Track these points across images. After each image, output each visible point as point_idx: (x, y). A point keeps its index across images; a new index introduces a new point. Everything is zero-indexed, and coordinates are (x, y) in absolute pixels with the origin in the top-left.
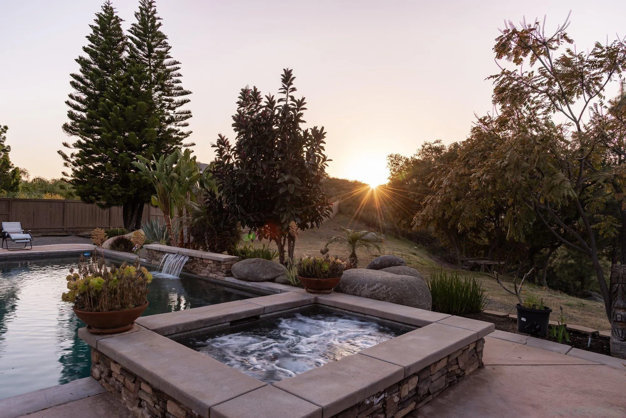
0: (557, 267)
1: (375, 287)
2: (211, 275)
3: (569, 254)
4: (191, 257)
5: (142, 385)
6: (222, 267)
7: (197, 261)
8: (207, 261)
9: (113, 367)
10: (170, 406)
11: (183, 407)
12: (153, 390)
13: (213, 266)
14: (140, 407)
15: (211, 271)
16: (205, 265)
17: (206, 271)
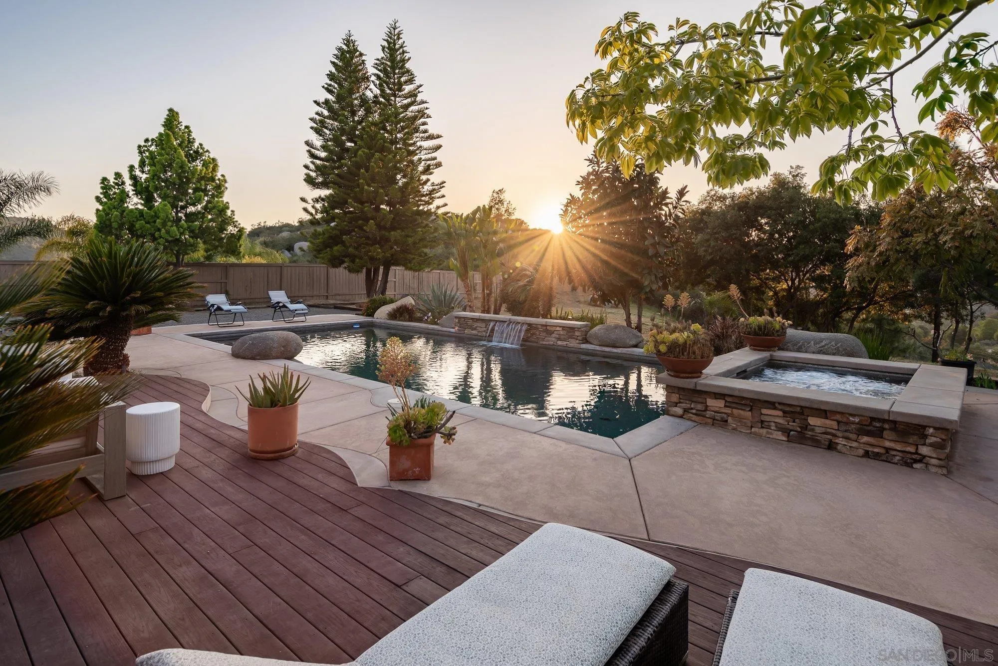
1: (823, 344)
2: (559, 343)
4: (530, 325)
5: (764, 411)
6: (577, 334)
7: (537, 329)
8: (553, 329)
9: (711, 402)
10: (812, 421)
11: (835, 418)
12: (784, 412)
13: (562, 333)
14: (762, 427)
15: (559, 339)
16: (550, 333)
17: (551, 339)
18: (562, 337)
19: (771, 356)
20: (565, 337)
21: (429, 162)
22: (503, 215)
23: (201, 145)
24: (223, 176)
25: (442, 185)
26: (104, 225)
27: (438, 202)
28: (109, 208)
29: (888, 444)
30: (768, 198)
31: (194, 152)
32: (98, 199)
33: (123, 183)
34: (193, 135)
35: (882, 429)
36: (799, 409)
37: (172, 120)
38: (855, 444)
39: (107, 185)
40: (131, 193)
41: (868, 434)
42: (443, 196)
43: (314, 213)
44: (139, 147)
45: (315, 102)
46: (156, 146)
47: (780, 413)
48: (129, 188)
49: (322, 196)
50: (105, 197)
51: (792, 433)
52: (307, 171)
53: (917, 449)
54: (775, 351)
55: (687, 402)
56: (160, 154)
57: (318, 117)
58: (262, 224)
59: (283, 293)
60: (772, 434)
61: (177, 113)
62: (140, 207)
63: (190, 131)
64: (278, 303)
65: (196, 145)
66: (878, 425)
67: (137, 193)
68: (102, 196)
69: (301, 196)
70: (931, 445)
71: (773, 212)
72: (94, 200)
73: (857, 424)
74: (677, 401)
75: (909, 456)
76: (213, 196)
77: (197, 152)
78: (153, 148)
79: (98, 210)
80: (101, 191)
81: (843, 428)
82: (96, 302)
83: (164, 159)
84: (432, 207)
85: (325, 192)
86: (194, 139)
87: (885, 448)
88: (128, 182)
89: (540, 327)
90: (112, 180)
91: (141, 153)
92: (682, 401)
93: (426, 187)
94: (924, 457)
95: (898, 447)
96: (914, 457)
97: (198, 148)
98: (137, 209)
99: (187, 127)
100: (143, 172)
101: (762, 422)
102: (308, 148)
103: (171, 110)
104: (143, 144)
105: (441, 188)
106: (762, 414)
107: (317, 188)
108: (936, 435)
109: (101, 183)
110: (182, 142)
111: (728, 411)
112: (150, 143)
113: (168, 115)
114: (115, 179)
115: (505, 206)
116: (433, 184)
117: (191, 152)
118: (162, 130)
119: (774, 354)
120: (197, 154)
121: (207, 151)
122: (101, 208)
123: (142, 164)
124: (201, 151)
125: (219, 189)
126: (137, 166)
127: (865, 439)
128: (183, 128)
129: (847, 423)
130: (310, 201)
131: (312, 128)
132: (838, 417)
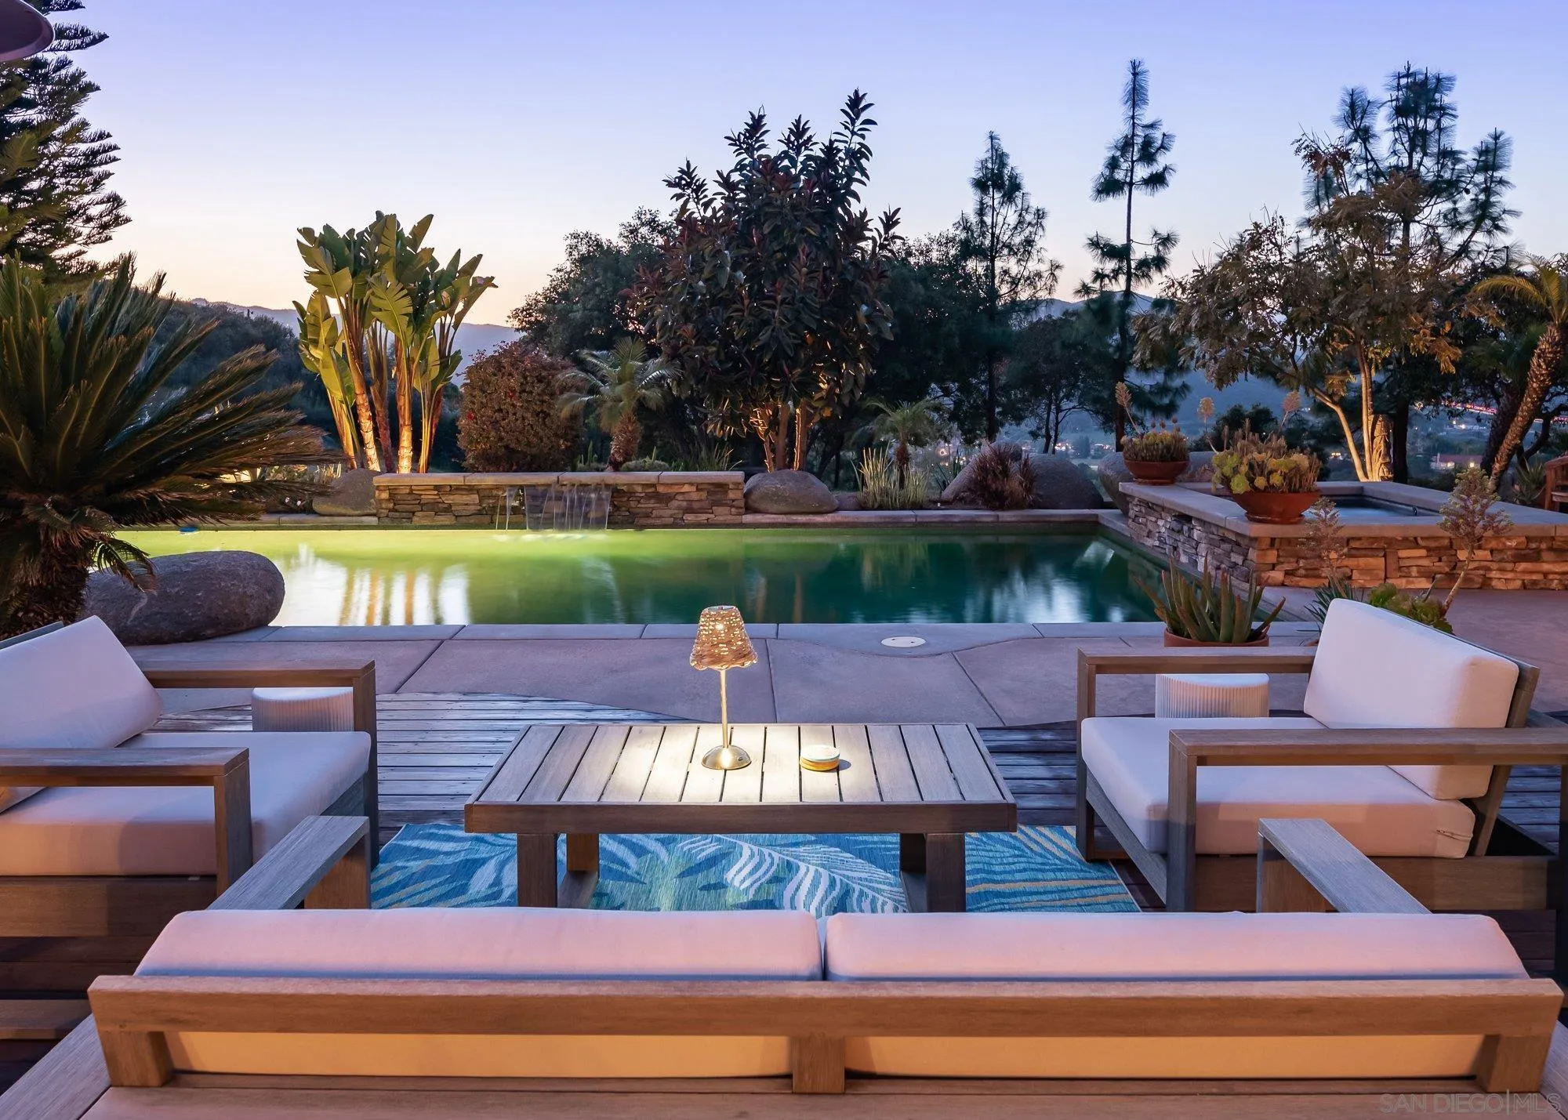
4: (616, 491)
5: (1403, 553)
6: (731, 495)
7: (631, 494)
8: (675, 489)
10: (1462, 555)
11: (1485, 547)
12: (1428, 549)
13: (695, 496)
14: (1399, 576)
15: (689, 510)
16: (665, 499)
17: (667, 512)
18: (696, 505)
20: (705, 504)
29: (1546, 567)
35: (1539, 550)
36: (1445, 542)
38: (1511, 576)
41: (1526, 558)
47: (1423, 552)
51: (1438, 576)
55: (1292, 560)
60: (1413, 582)
66: (1534, 546)
73: (1513, 548)
74: (1275, 561)
81: (1498, 557)
87: (1543, 572)
89: (639, 489)
92: (1282, 559)
95: (1557, 568)
101: (1400, 568)
106: (1399, 558)
111: (1352, 562)
127: (1522, 566)
129: (1501, 551)
132: (1490, 544)
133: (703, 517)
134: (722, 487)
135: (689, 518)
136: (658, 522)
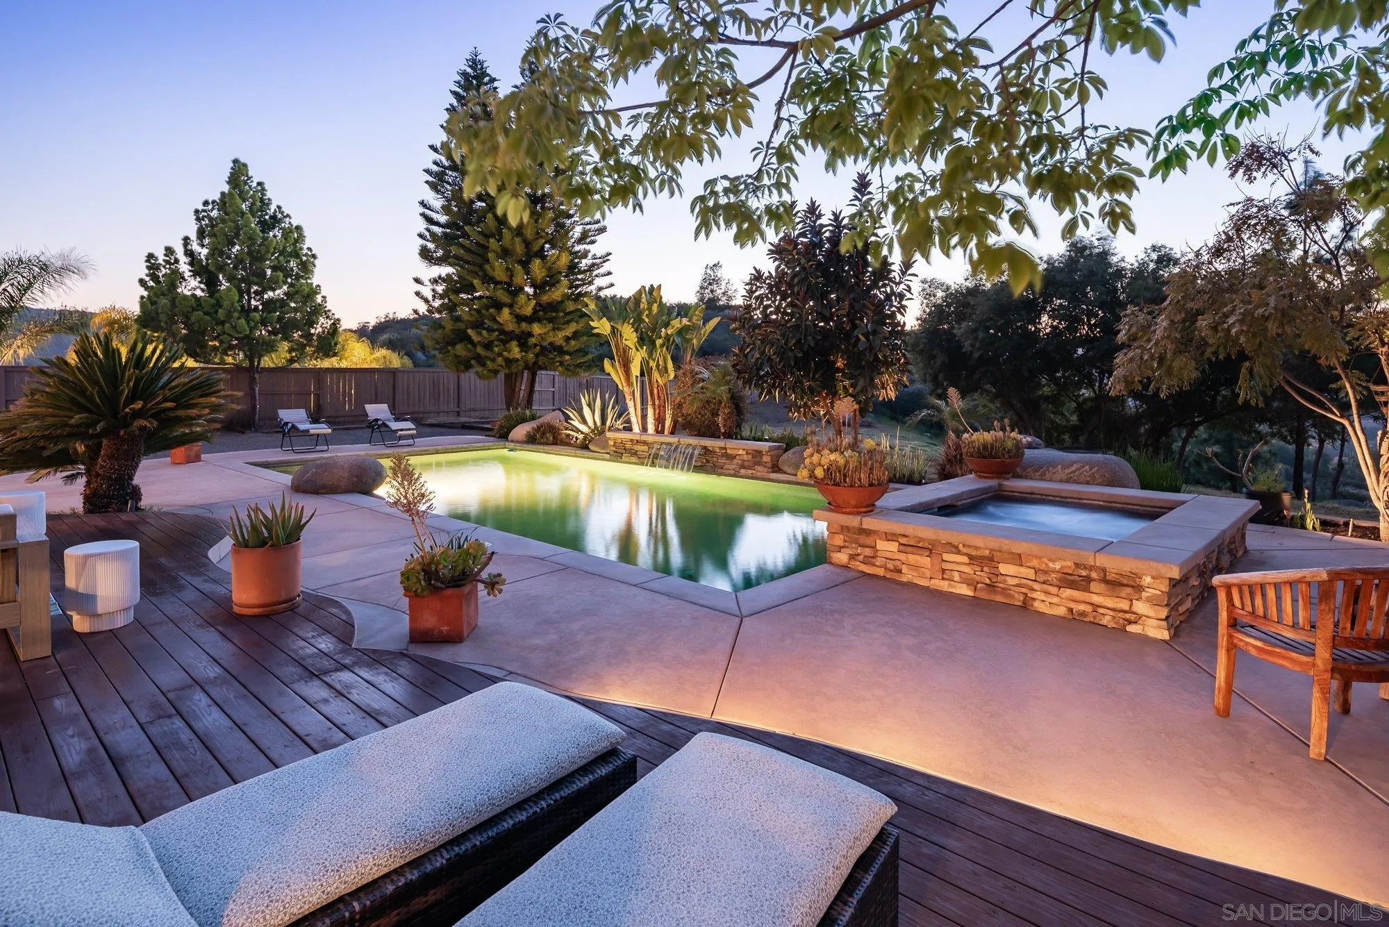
0: (1191, 459)
1: (1073, 468)
3: (1210, 436)
4: (705, 448)
5: (946, 557)
6: (765, 459)
7: (714, 453)
8: (736, 452)
9: (881, 545)
10: (1004, 568)
11: (1030, 565)
12: (970, 557)
13: (746, 457)
14: (943, 579)
15: (743, 467)
16: (731, 458)
17: (732, 466)
18: (746, 464)
19: (1000, 485)
20: (751, 464)
21: (588, 227)
22: (719, 300)
23: (279, 207)
24: (309, 249)
25: (606, 258)
26: (149, 318)
27: (600, 282)
28: (155, 294)
29: (1096, 599)
30: (1061, 270)
31: (271, 217)
32: (142, 282)
33: (177, 261)
34: (269, 195)
35: (1089, 580)
36: (987, 553)
37: (238, 173)
38: (1055, 600)
39: (154, 264)
40: (187, 274)
41: (1072, 585)
42: (609, 273)
43: (430, 298)
44: (197, 212)
45: (432, 147)
46: (219, 210)
47: (965, 559)
48: (184, 267)
49: (443, 275)
50: (152, 280)
51: (979, 585)
52: (422, 242)
53: (1131, 605)
54: (1008, 479)
55: (854, 545)
56: (223, 221)
57: (435, 168)
58: (391, 316)
59: (385, 407)
60: (954, 587)
61: (245, 165)
62: (199, 293)
63: (263, 189)
64: (377, 420)
65: (273, 207)
66: (1084, 573)
67: (195, 274)
68: (147, 279)
69: (415, 276)
70: (1149, 600)
71: (1067, 289)
72: (138, 285)
73: (1058, 572)
74: (842, 544)
75: (1121, 615)
76: (298, 277)
77: (274, 217)
78: (215, 213)
79: (142, 297)
80: (147, 272)
81: (1041, 578)
82: (85, 415)
83: (227, 228)
84: (593, 288)
85: (445, 270)
86: (269, 199)
87: (1092, 604)
88: (183, 259)
89: (718, 451)
90: (161, 258)
91: (198, 219)
92: (847, 544)
93: (584, 261)
94: (1140, 617)
95: (1110, 602)
96: (1127, 616)
97: (275, 211)
98: (194, 295)
99: (260, 184)
100: (203, 246)
101: (944, 571)
102: (422, 210)
103: (236, 161)
104: (201, 207)
105: (604, 262)
106: (943, 561)
107: (435, 264)
108: (1154, 586)
109: (147, 261)
110: (253, 204)
111: (902, 557)
112: (210, 207)
113: (232, 168)
114: (165, 255)
115: (723, 287)
116: (594, 257)
117: (267, 217)
118: (226, 188)
119: (1006, 483)
120: (275, 221)
121: (288, 216)
122: (145, 294)
123: (201, 234)
124: (280, 216)
125: (306, 267)
126: (193, 236)
127: (1068, 592)
128: (254, 184)
129: (1045, 572)
130: (427, 282)
131: (427, 182)
132: (1035, 563)
133: (750, 472)
134: (759, 453)
135: (743, 471)
136: (727, 472)
